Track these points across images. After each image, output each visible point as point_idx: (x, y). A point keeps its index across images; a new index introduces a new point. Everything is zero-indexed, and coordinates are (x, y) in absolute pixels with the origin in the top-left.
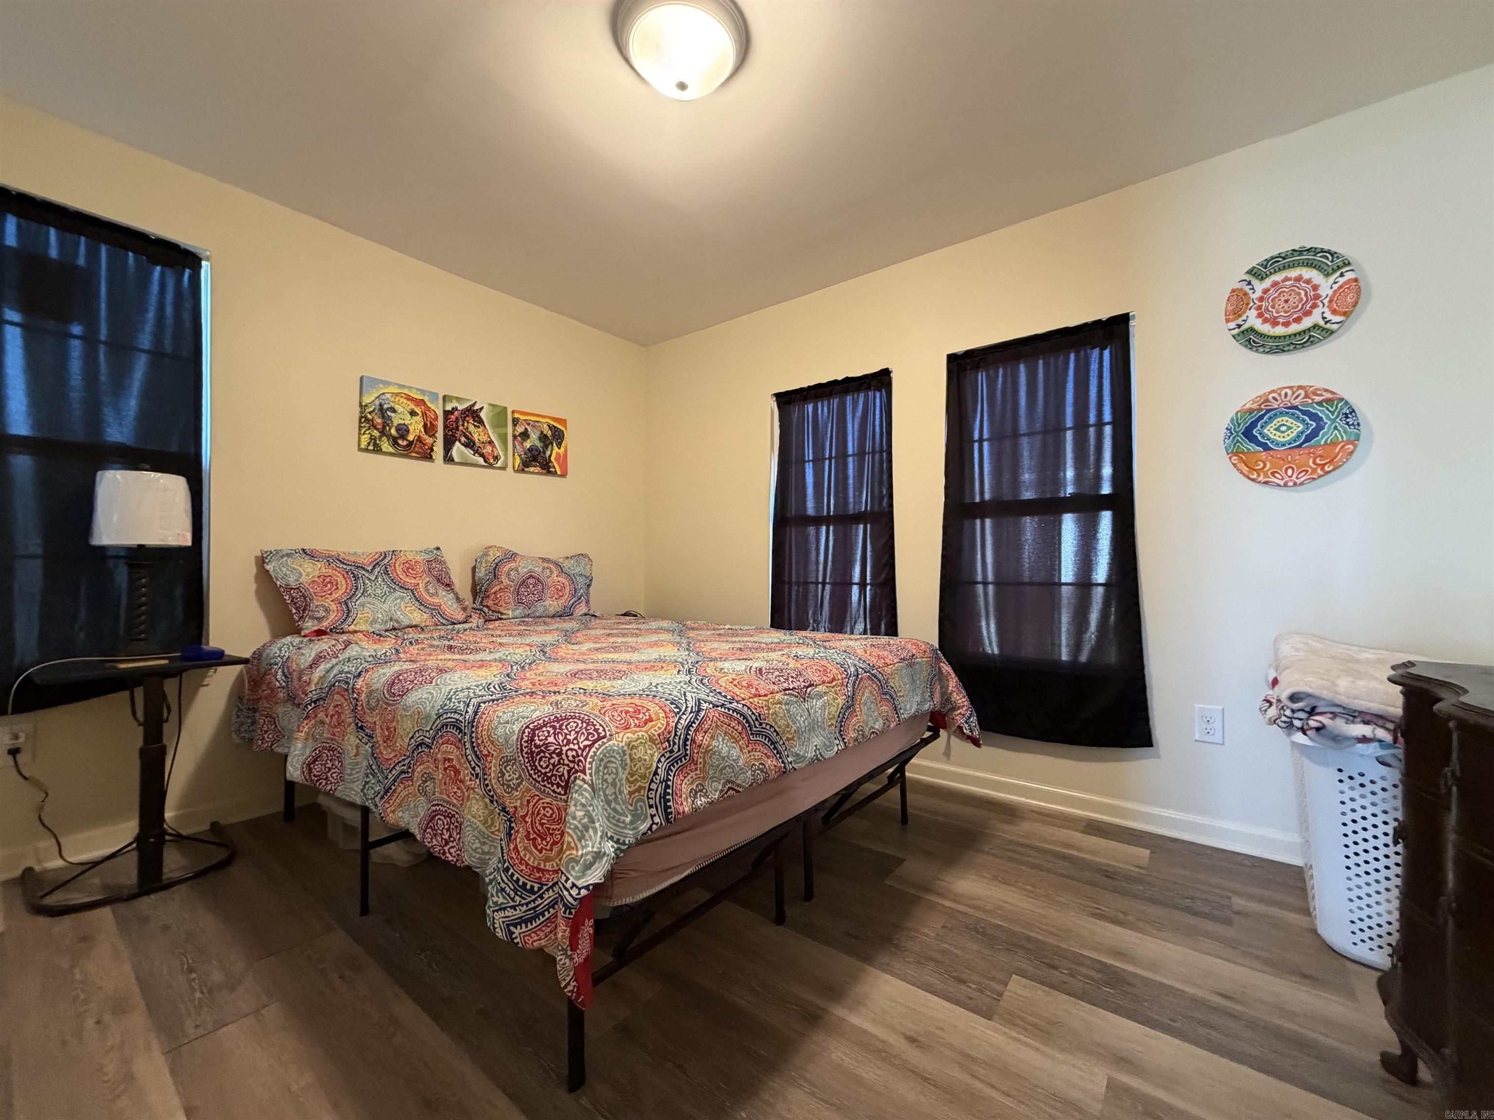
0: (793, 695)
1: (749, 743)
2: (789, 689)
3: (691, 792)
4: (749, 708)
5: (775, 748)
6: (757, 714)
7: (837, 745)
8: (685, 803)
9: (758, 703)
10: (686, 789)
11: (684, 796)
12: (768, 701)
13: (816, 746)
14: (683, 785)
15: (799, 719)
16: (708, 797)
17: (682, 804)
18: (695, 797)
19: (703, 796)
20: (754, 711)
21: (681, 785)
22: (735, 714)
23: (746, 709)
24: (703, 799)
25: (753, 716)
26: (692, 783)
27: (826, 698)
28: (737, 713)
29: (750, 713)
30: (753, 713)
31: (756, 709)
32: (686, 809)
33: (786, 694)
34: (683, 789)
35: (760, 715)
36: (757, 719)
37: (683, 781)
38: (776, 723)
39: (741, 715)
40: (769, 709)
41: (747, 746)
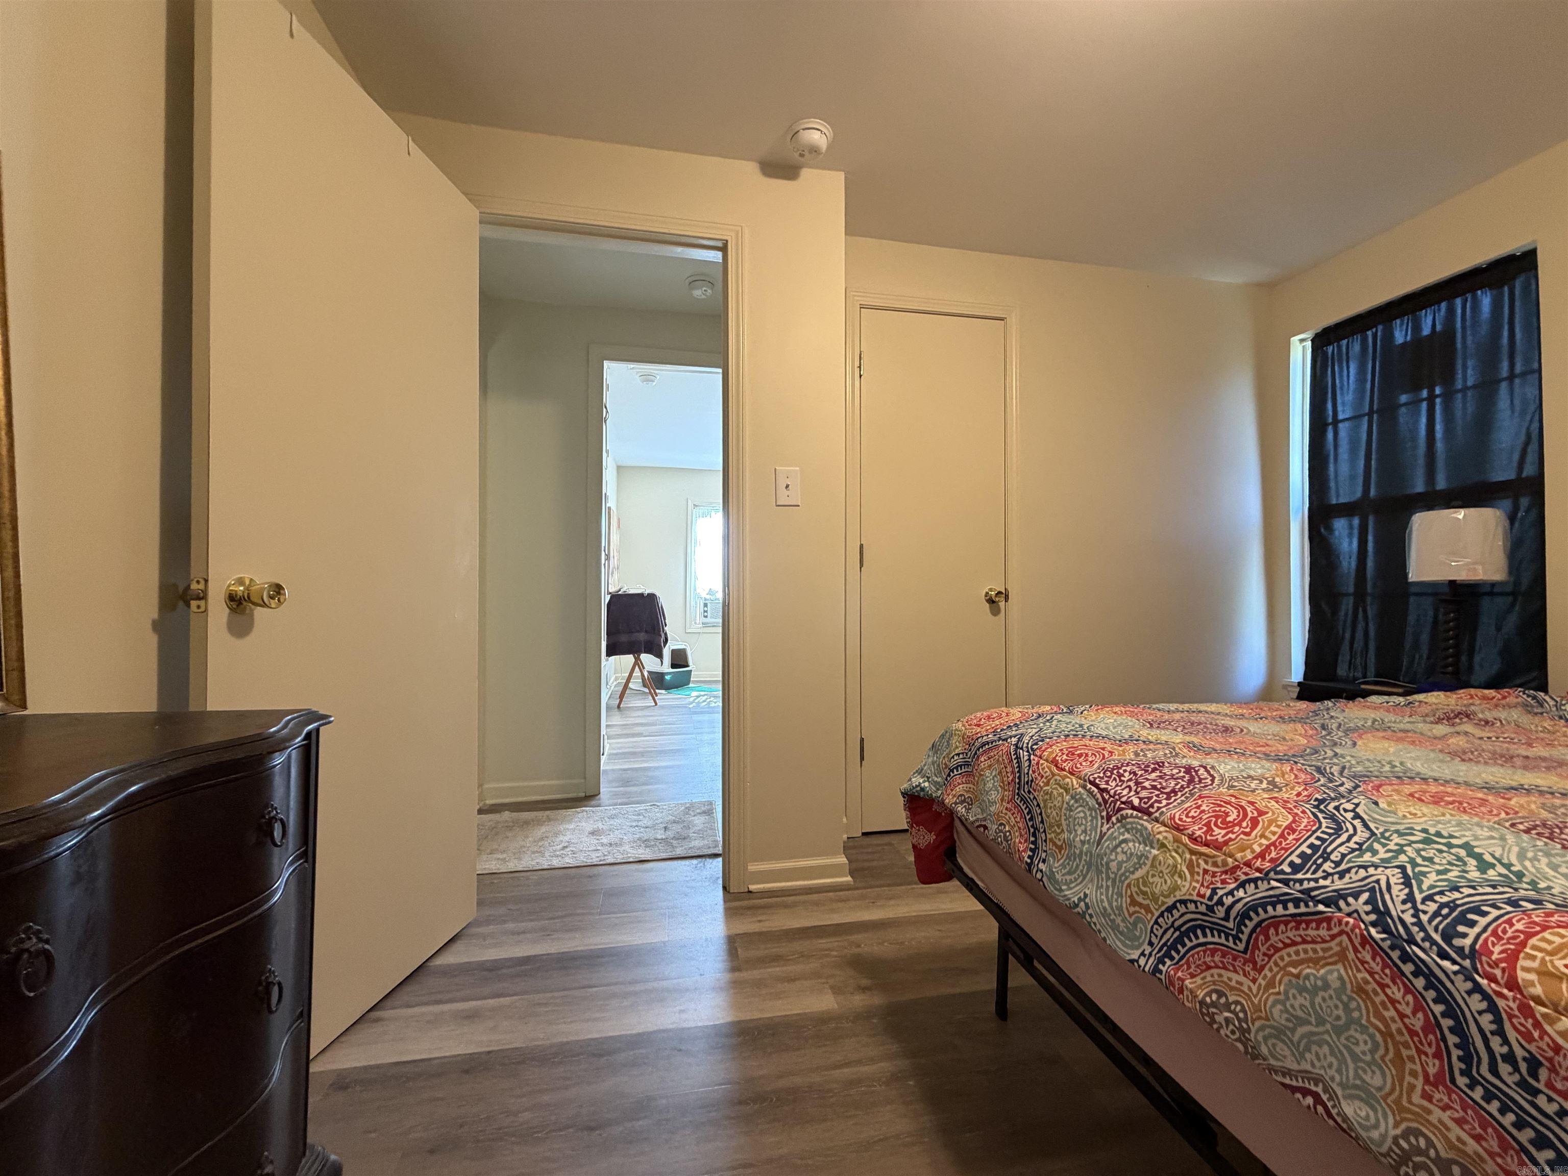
0: (1094, 796)
1: (1011, 801)
2: (1097, 786)
3: (961, 795)
4: (1029, 766)
5: (1034, 835)
6: (1030, 778)
7: (1143, 954)
8: (950, 797)
9: (1043, 769)
10: (959, 789)
11: (954, 792)
12: (1053, 775)
13: (1086, 895)
14: (961, 786)
15: (1079, 832)
16: (968, 812)
17: (948, 795)
18: (962, 802)
19: (966, 809)
20: (1031, 772)
21: (959, 784)
22: (1015, 761)
23: (1027, 764)
24: (964, 810)
25: (1026, 776)
26: (967, 792)
27: (1155, 852)
28: (1018, 762)
29: (1026, 771)
30: (1028, 774)
31: (1034, 772)
32: (947, 801)
33: (1084, 787)
34: (957, 788)
35: (1032, 781)
36: (1027, 783)
37: (963, 783)
38: (1045, 806)
39: (1019, 767)
40: (1047, 784)
41: (1008, 803)
